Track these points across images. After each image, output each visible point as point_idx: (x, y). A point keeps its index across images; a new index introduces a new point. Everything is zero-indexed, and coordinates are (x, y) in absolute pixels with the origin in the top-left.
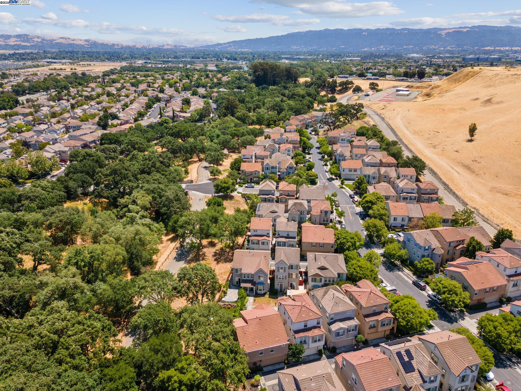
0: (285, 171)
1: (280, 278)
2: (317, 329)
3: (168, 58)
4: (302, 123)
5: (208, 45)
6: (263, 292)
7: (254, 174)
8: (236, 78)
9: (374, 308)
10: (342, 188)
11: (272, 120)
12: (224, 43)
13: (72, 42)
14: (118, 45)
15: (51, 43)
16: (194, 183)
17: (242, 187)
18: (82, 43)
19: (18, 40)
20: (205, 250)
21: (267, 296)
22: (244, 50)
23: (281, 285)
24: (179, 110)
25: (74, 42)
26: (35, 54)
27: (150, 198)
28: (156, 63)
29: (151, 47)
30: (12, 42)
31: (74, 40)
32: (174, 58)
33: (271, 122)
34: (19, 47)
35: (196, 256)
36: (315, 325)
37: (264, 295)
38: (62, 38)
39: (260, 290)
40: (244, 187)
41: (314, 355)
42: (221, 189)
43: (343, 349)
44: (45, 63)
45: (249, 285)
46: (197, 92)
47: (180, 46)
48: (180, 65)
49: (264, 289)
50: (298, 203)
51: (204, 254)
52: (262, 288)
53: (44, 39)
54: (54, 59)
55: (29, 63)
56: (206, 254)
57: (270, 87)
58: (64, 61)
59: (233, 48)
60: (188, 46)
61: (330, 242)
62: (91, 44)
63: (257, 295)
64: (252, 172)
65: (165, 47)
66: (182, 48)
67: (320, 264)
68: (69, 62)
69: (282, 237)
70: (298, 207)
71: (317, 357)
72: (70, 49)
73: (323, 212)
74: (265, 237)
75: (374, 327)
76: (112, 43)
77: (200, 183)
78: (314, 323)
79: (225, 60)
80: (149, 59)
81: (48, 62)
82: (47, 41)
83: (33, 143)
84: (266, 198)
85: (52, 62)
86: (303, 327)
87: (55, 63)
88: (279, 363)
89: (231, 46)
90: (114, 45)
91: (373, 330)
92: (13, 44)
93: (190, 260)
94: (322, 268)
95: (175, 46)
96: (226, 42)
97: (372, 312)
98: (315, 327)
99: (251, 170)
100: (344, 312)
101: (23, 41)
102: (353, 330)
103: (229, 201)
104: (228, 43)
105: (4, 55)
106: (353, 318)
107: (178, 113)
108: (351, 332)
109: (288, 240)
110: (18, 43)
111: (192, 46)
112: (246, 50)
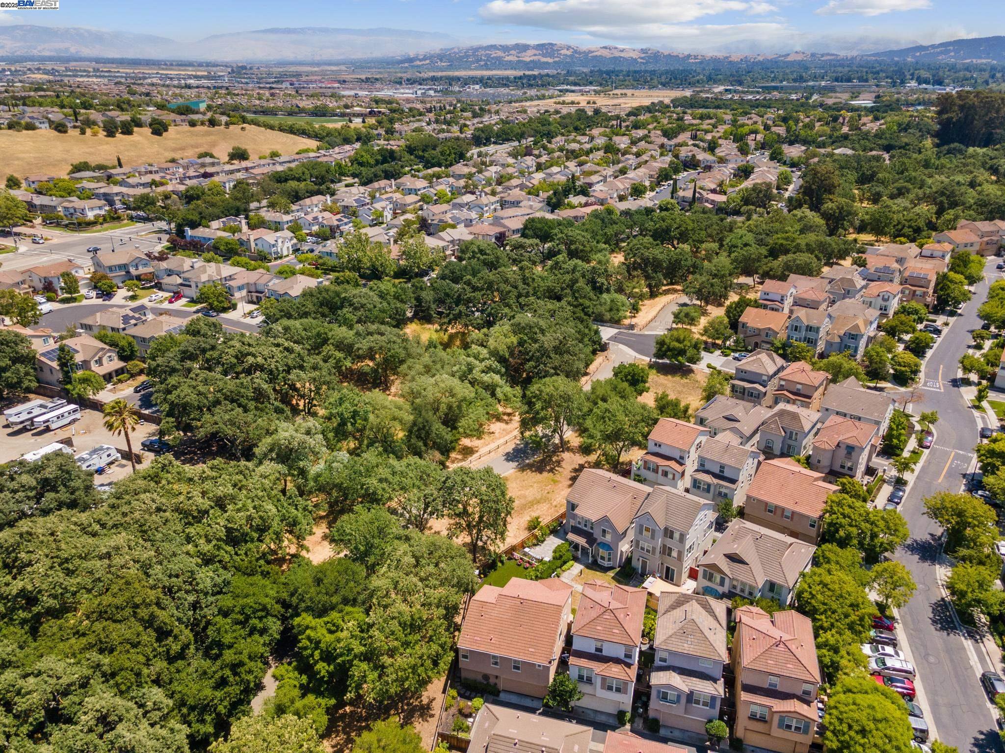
0: (838, 340)
1: (643, 549)
2: (619, 666)
3: (781, 82)
4: (986, 239)
5: (890, 52)
6: (606, 564)
7: (763, 334)
8: (899, 125)
9: (774, 680)
10: (977, 407)
11: (910, 227)
12: (933, 46)
13: (617, 54)
14: (696, 57)
15: (586, 57)
16: (635, 331)
17: (726, 356)
18: (634, 55)
19: (537, 52)
20: (566, 455)
21: (611, 574)
22: (979, 61)
23: (644, 564)
24: (713, 186)
25: (622, 55)
26: (553, 76)
27: (514, 340)
28: (743, 92)
29: (760, 58)
30: (527, 57)
31: (622, 51)
32: (795, 80)
33: (906, 230)
34: (535, 64)
35: (542, 461)
36: (622, 656)
37: (605, 570)
38: (605, 48)
39: (603, 558)
40: (730, 358)
41: (609, 715)
42: (666, 351)
43: (677, 734)
44: (557, 93)
45: (581, 541)
46: (780, 154)
47: (823, 55)
48: (794, 97)
49: (609, 560)
50: (789, 413)
51: (559, 463)
52: (606, 556)
53: (576, 52)
54: (575, 84)
55: (532, 92)
56: (563, 464)
57: (971, 150)
58: (587, 88)
59: (953, 57)
60: (842, 54)
61: (808, 513)
62: (649, 57)
63: (595, 566)
64: (759, 330)
65: (789, 59)
66: (829, 57)
67: (736, 548)
68: (595, 91)
69: (707, 472)
70: (787, 422)
71: (612, 721)
72: (611, 67)
73: (843, 446)
74: (673, 464)
75: (762, 720)
76: (686, 53)
77: (646, 333)
78: (620, 653)
79: (913, 84)
80: (740, 83)
81: (561, 91)
82: (580, 53)
83: (435, 222)
84: (744, 389)
85: (567, 91)
86: (593, 651)
87: (573, 91)
88: (533, 698)
89: (950, 51)
90: (689, 56)
91: (759, 726)
92: (528, 59)
93: (528, 465)
94: (734, 558)
95: (813, 55)
96: (937, 42)
97: (766, 686)
98: (617, 661)
99: (760, 326)
100: (697, 658)
101: (544, 56)
102: (705, 704)
103: (677, 378)
104: (942, 45)
105: (507, 78)
106: (715, 680)
107: (704, 193)
108: (700, 706)
109: (716, 481)
110: (536, 58)
111: (851, 54)
112: (984, 61)
